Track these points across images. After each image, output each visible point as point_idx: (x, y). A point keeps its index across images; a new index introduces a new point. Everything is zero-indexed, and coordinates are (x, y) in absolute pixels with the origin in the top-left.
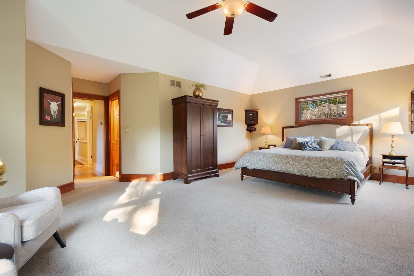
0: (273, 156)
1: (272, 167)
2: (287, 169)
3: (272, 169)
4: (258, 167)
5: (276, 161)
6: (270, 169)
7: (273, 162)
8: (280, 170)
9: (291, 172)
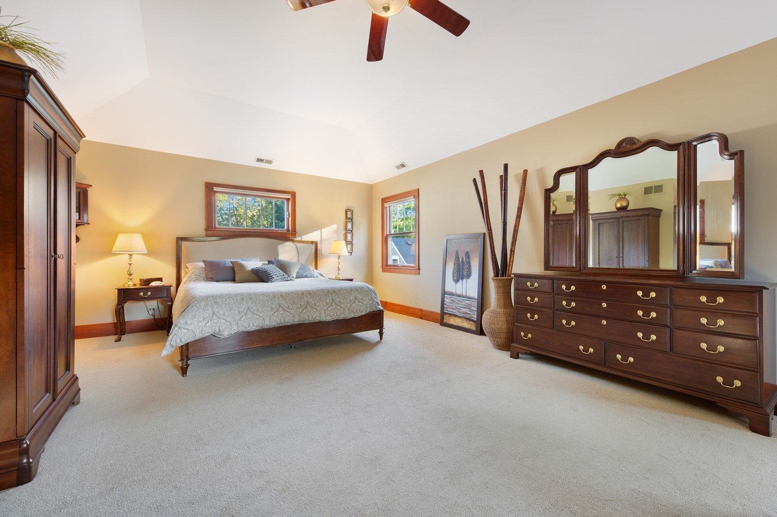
0: (275, 296)
1: (282, 319)
2: (310, 315)
3: (282, 321)
4: (249, 326)
5: (285, 305)
6: (278, 324)
7: (281, 309)
8: (297, 320)
9: (316, 318)
